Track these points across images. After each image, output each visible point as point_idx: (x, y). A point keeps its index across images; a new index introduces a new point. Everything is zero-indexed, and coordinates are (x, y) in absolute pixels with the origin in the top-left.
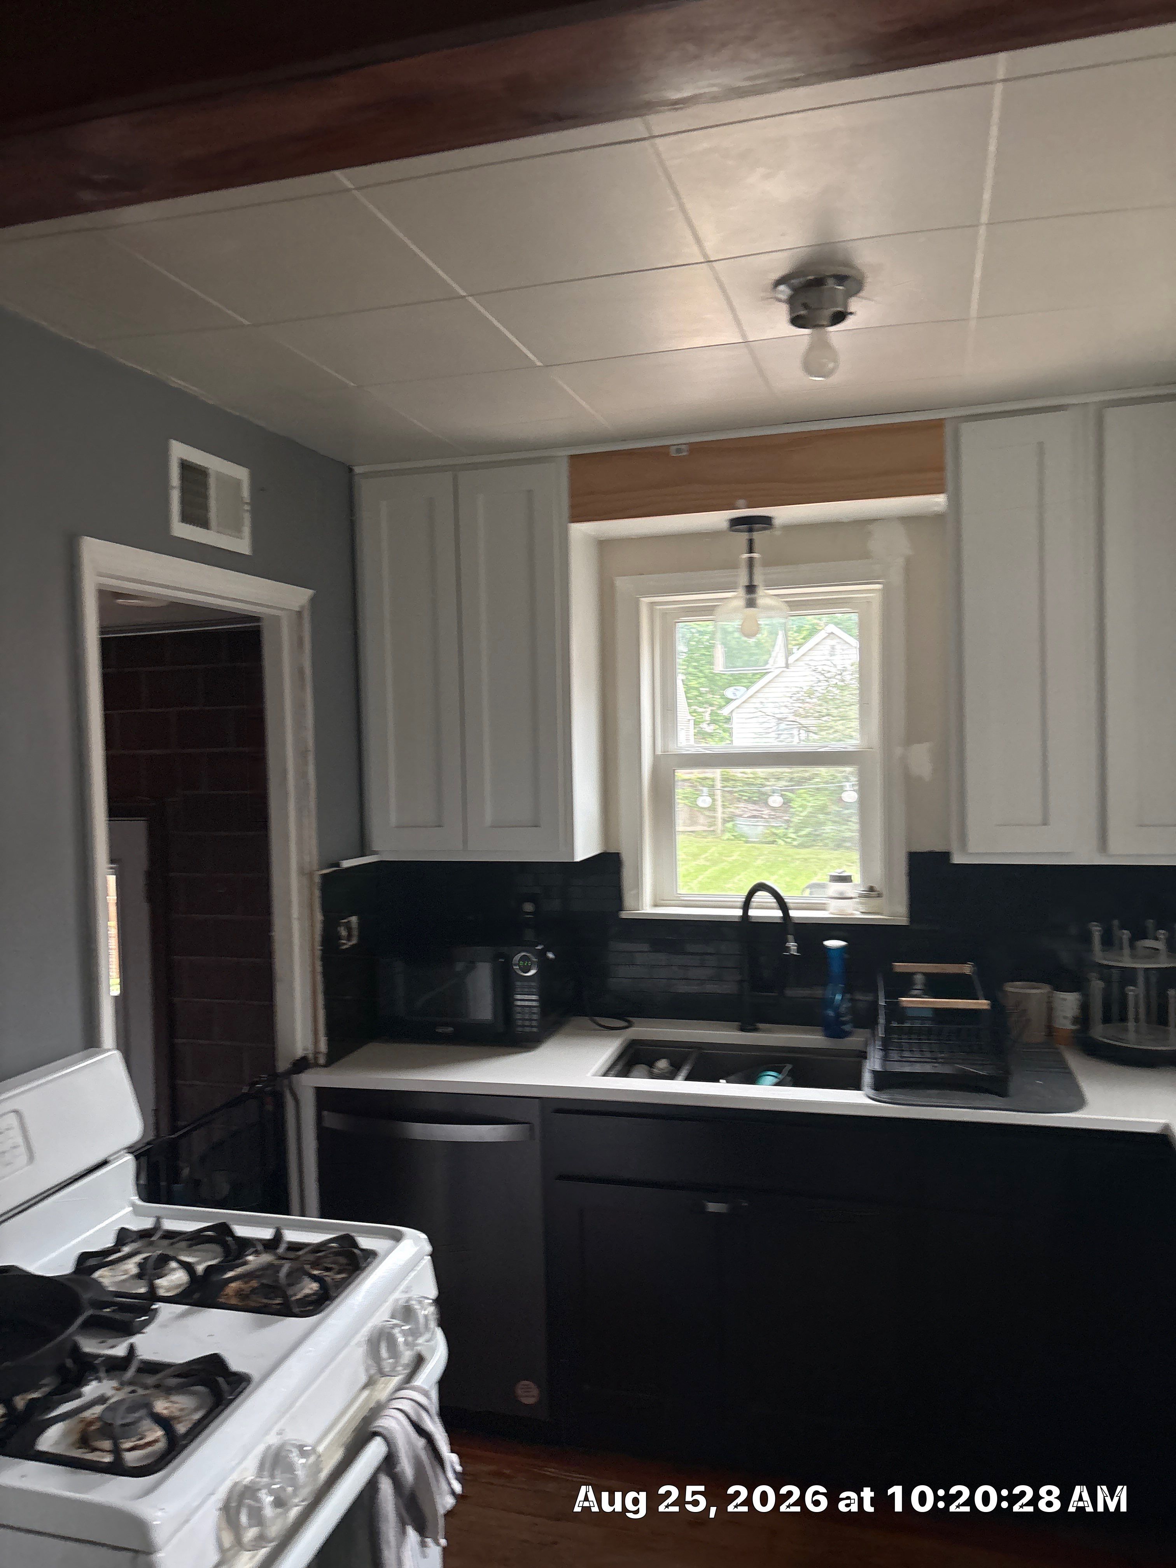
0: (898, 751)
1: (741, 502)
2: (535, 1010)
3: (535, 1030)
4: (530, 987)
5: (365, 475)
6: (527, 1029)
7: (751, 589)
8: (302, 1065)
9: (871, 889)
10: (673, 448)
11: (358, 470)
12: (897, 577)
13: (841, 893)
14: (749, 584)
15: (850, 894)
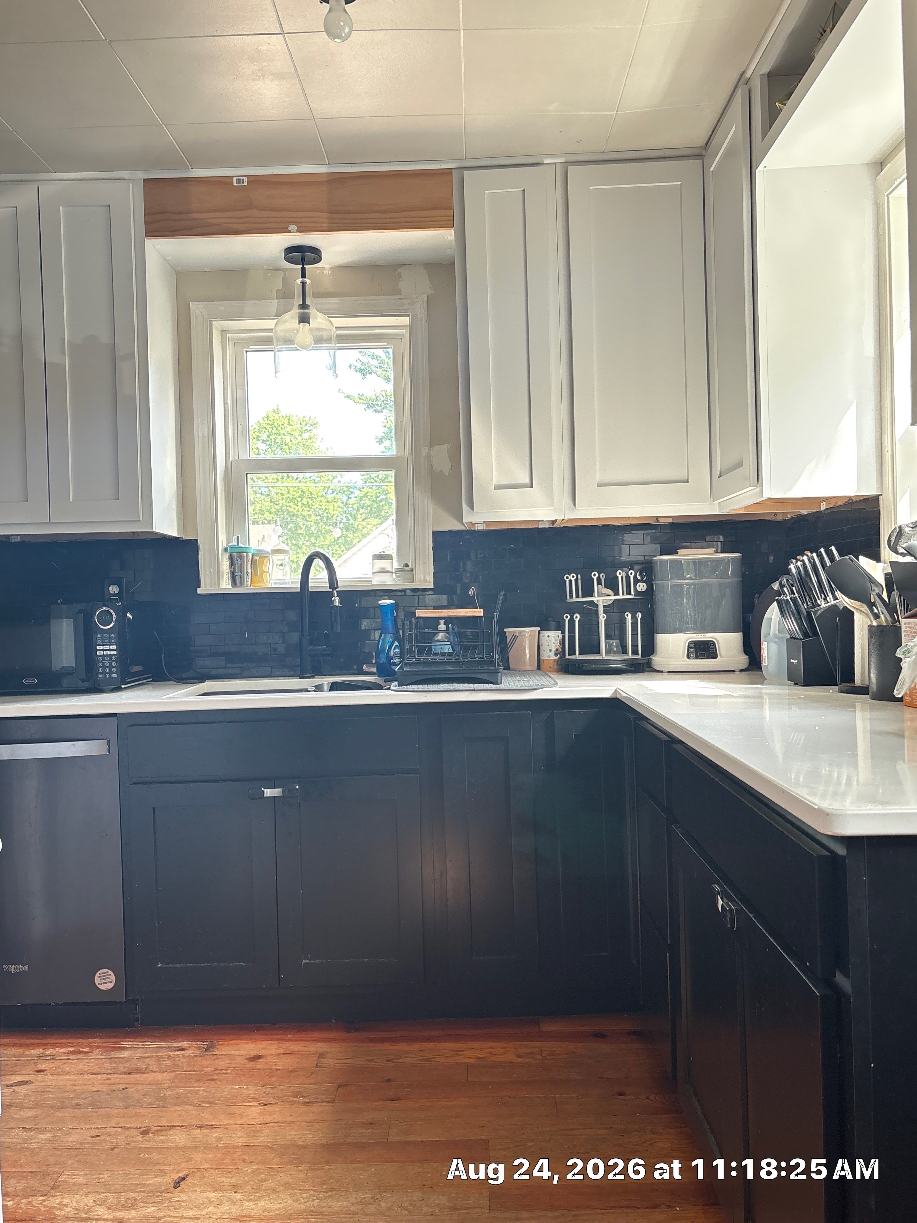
0: (425, 451)
1: (293, 227)
2: (114, 658)
3: (114, 675)
4: (110, 638)
6: (108, 676)
7: (304, 306)
9: (407, 565)
10: (235, 179)
12: (420, 310)
13: (383, 569)
14: (301, 303)
15: (389, 569)
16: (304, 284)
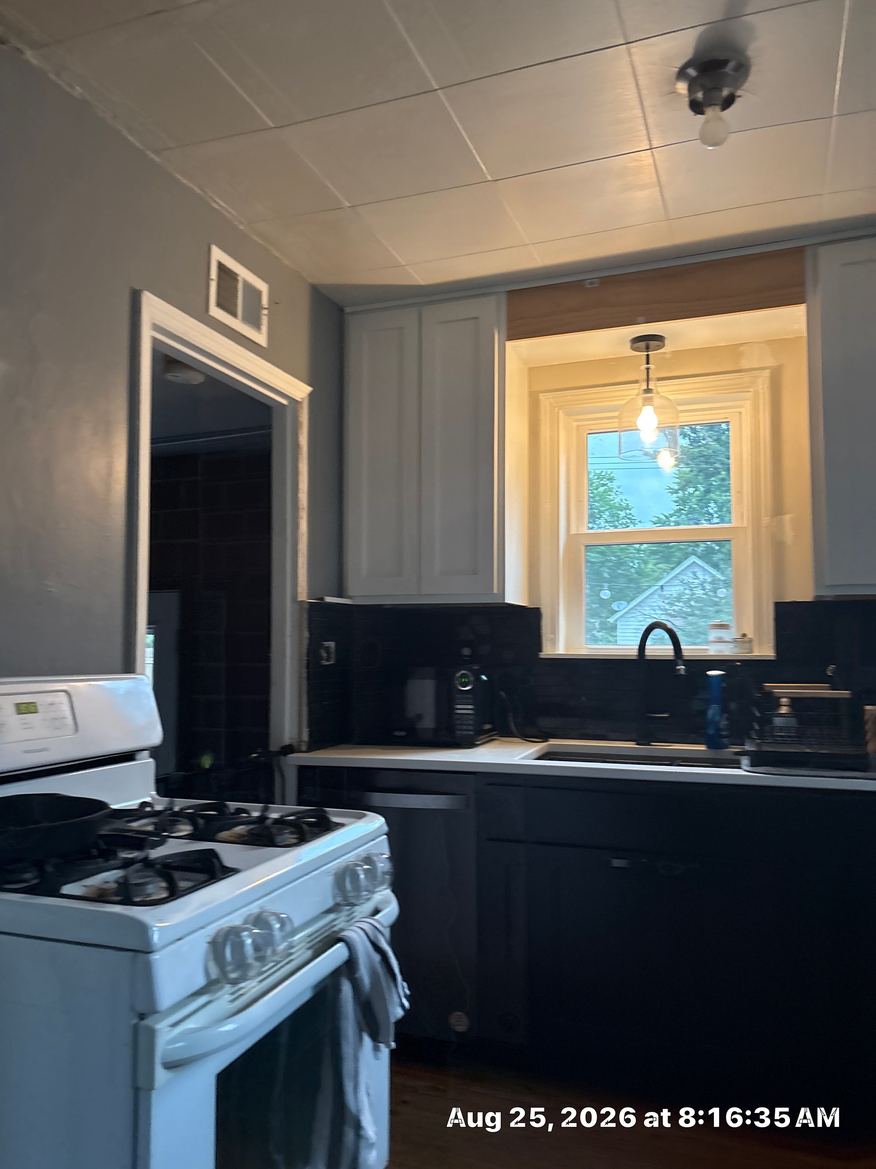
0: (766, 521)
1: (642, 319)
2: (471, 717)
3: (472, 734)
4: (467, 699)
5: (352, 313)
6: (465, 733)
7: (648, 391)
8: (288, 749)
9: (744, 635)
10: (587, 282)
11: (348, 310)
12: (764, 386)
13: (720, 638)
14: (646, 388)
15: (727, 639)
16: (648, 369)
